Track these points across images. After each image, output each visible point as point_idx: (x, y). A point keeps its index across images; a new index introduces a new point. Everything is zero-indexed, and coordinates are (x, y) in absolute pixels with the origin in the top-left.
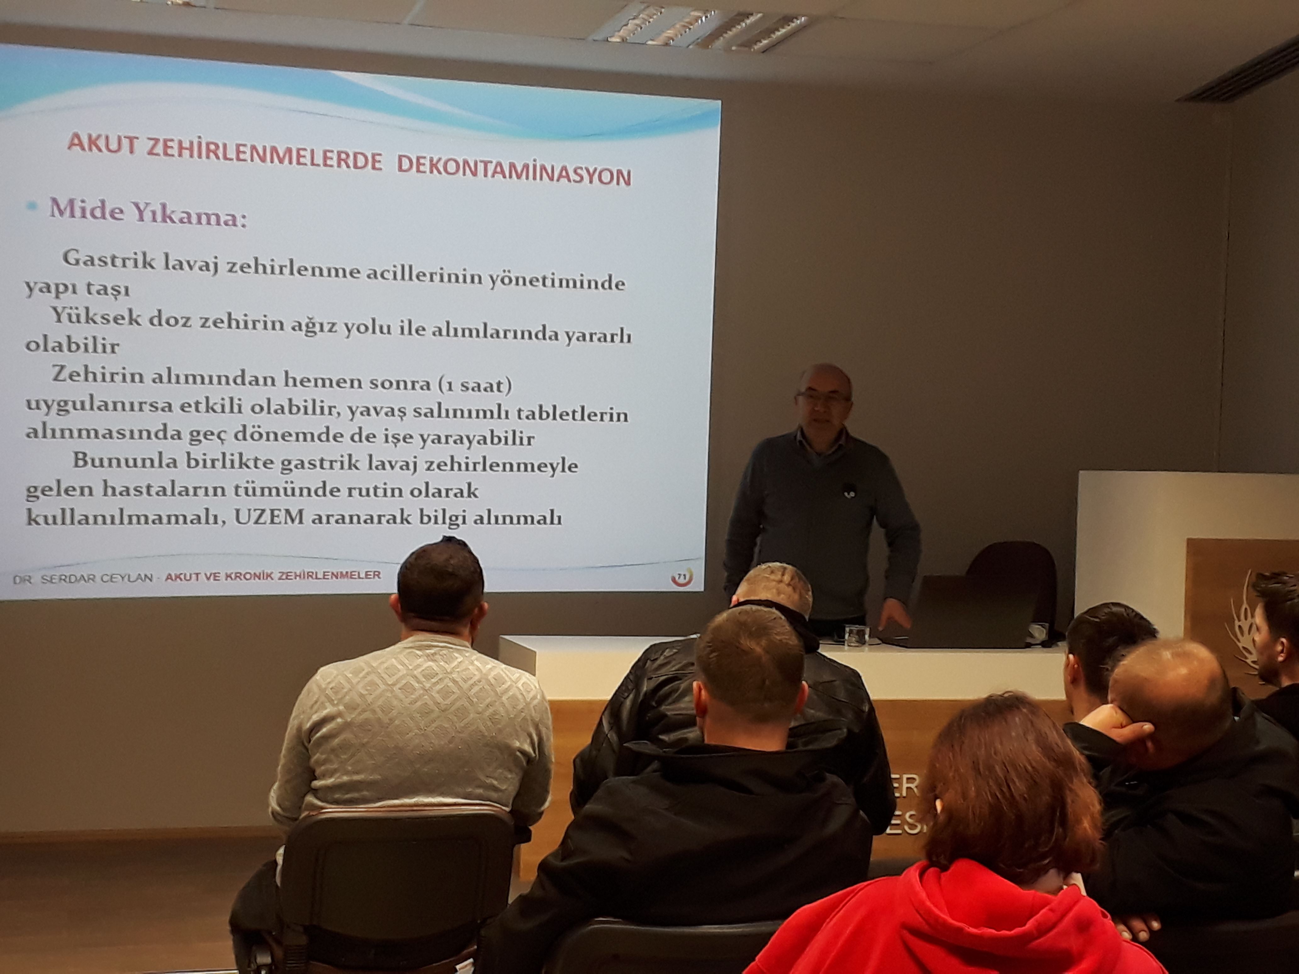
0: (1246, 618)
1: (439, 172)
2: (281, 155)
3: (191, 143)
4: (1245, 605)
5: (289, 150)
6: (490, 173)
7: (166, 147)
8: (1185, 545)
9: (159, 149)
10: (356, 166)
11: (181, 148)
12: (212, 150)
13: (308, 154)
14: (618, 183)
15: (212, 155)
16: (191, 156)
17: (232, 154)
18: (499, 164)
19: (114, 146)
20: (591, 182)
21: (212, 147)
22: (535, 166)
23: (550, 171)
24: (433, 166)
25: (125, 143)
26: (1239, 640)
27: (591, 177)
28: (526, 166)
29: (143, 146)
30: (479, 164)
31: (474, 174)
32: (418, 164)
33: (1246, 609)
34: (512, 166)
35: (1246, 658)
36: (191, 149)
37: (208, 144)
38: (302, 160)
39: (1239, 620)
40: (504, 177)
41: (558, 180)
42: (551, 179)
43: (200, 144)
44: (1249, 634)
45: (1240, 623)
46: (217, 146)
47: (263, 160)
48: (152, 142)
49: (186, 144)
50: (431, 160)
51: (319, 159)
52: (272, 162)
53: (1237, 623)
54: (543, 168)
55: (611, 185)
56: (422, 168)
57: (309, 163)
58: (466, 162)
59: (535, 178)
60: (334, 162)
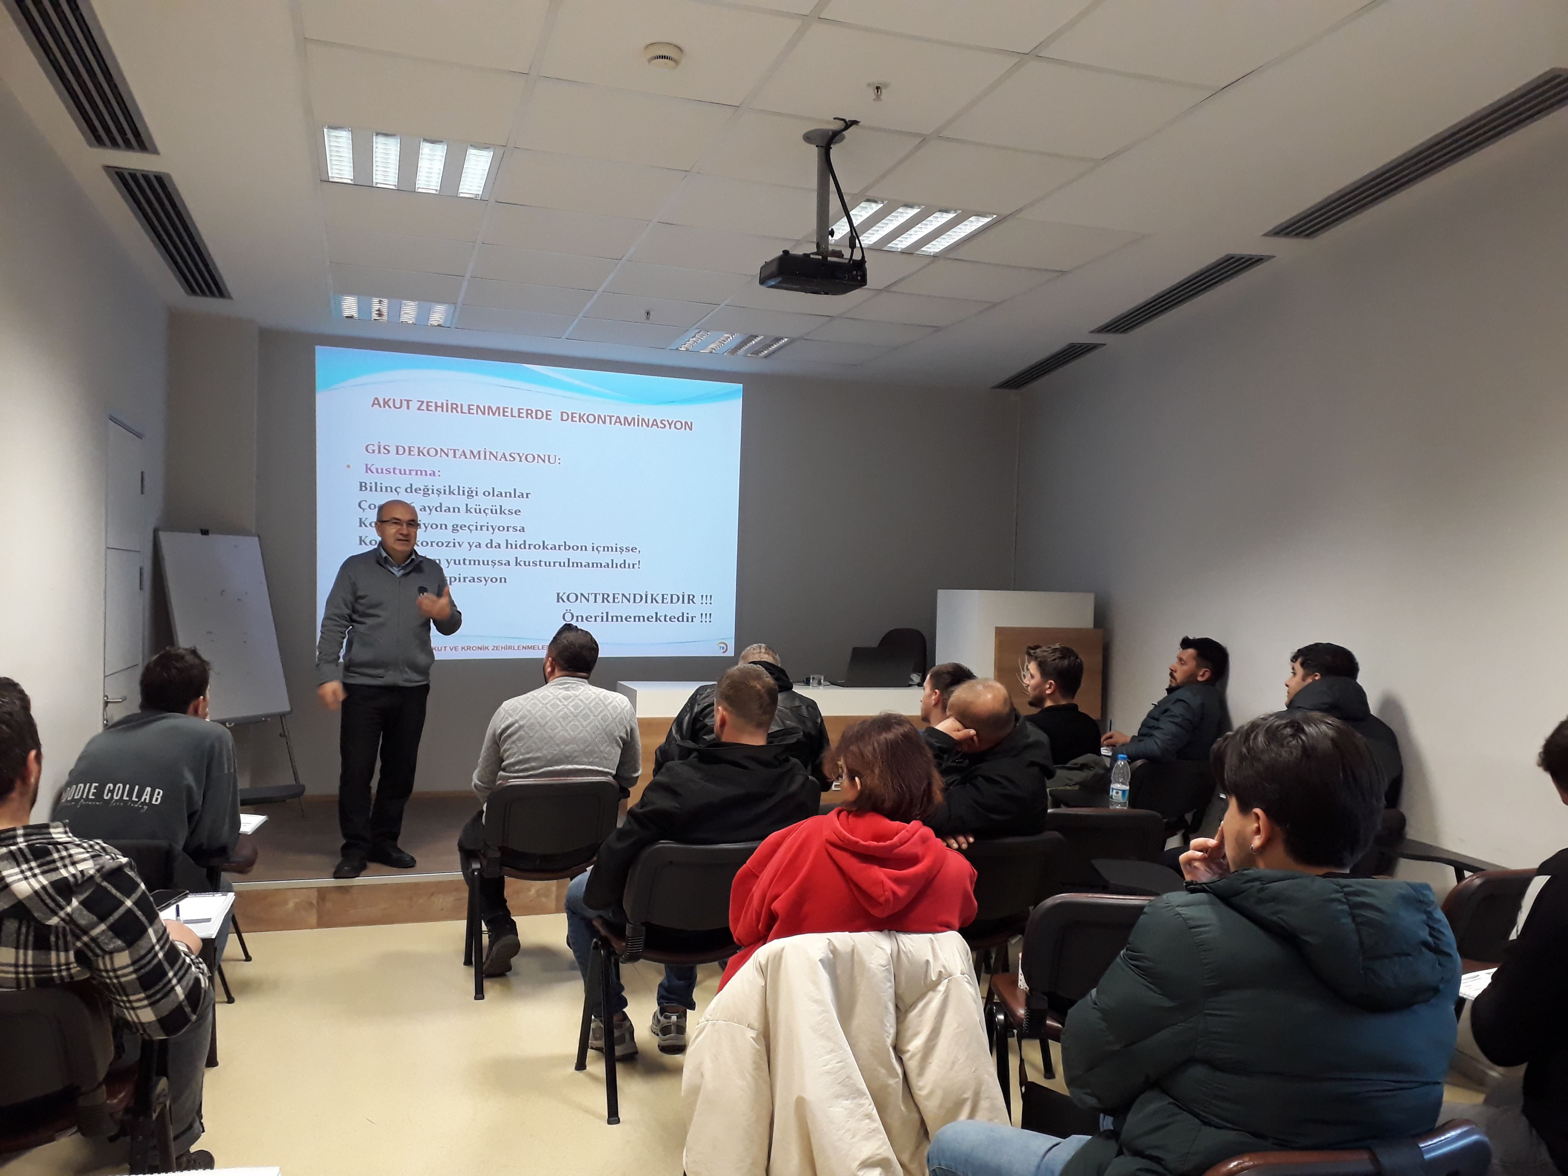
0: (1028, 670)
1: (584, 422)
2: (494, 411)
3: (442, 404)
5: (498, 408)
6: (613, 422)
7: (428, 406)
8: (994, 631)
9: (424, 407)
10: (536, 418)
11: (436, 406)
12: (454, 407)
13: (509, 410)
14: (685, 429)
15: (454, 411)
16: (442, 411)
17: (465, 410)
18: (618, 417)
19: (398, 405)
20: (670, 428)
21: (454, 406)
22: (638, 419)
23: (647, 421)
24: (581, 418)
25: (405, 403)
26: (1024, 682)
27: (670, 425)
28: (634, 419)
29: (414, 405)
30: (607, 417)
31: (604, 423)
32: (572, 417)
34: (626, 418)
36: (442, 407)
37: (452, 404)
38: (506, 414)
39: (1023, 671)
40: (621, 425)
41: (652, 427)
42: (648, 426)
43: (447, 404)
45: (1024, 673)
46: (457, 405)
47: (484, 413)
48: (420, 403)
49: (439, 404)
50: (580, 414)
51: (515, 413)
52: (489, 414)
53: (1022, 673)
54: (643, 420)
55: (681, 430)
56: (574, 419)
57: (510, 415)
58: (599, 416)
59: (638, 425)
60: (524, 415)
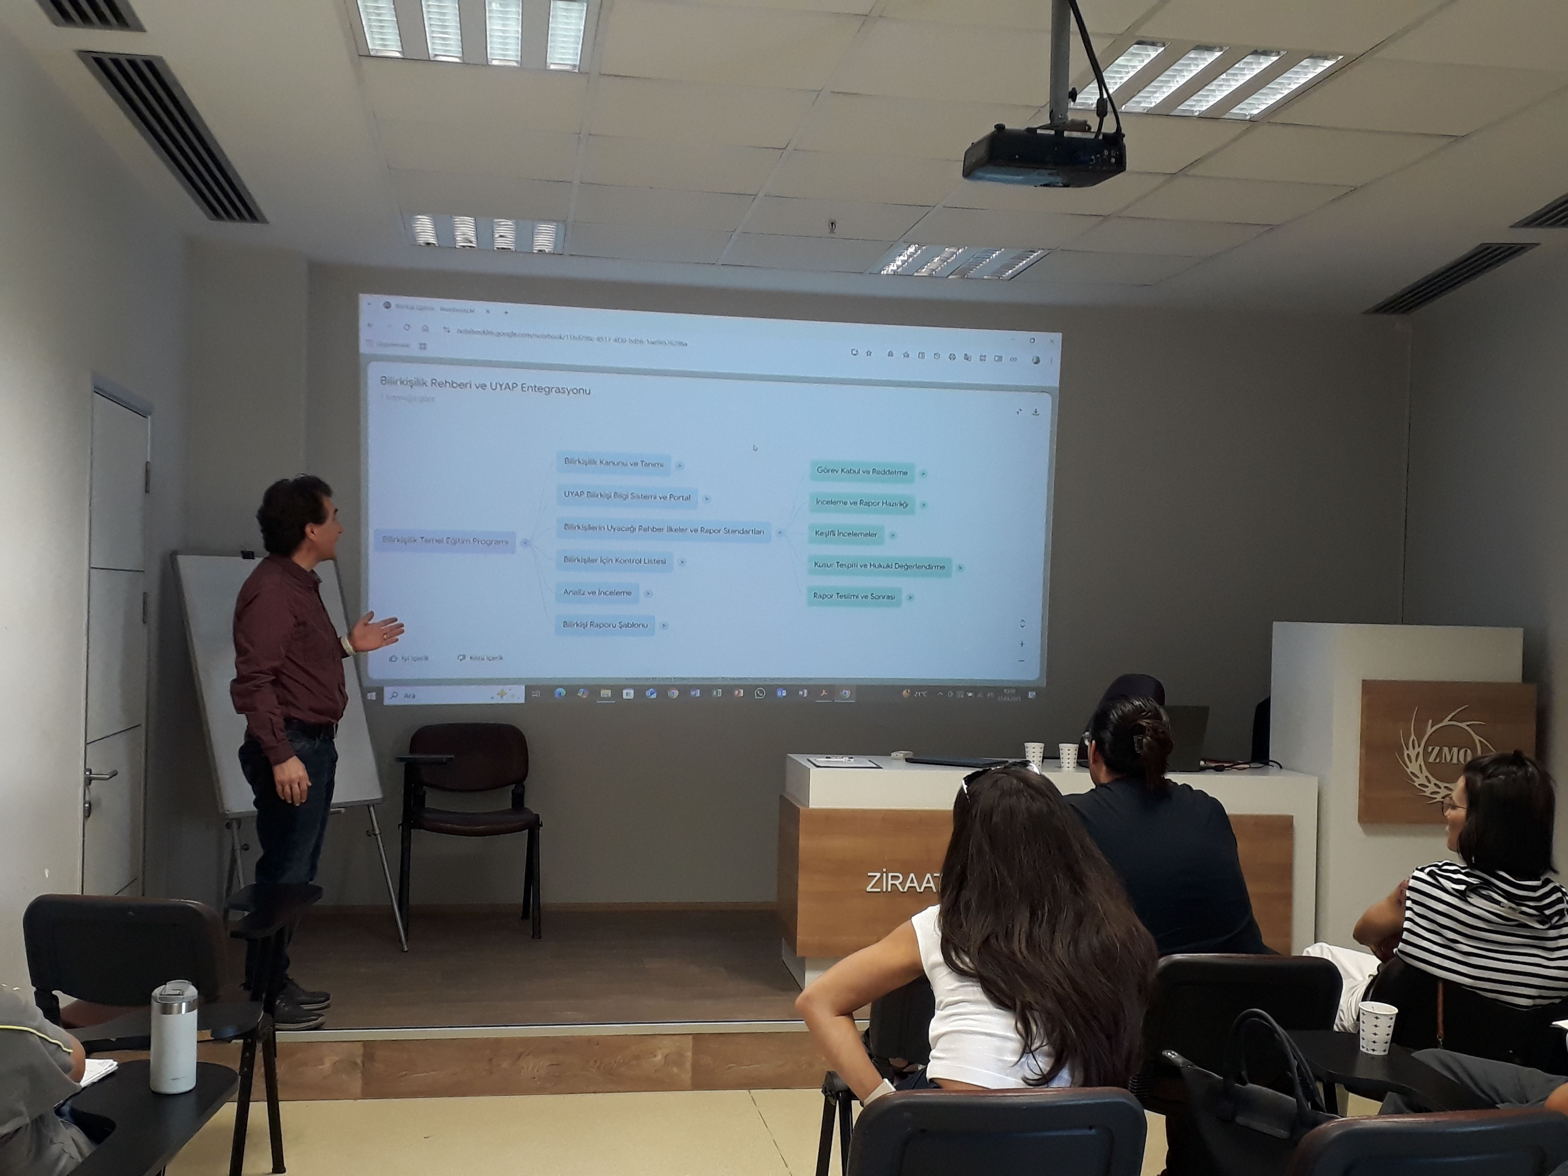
0: (1414, 748)
4: (1413, 737)
8: (1360, 686)
26: (1408, 768)
33: (1413, 740)
35: (1414, 782)
39: (1408, 749)
44: (1416, 761)
45: (1408, 752)
53: (1406, 752)
